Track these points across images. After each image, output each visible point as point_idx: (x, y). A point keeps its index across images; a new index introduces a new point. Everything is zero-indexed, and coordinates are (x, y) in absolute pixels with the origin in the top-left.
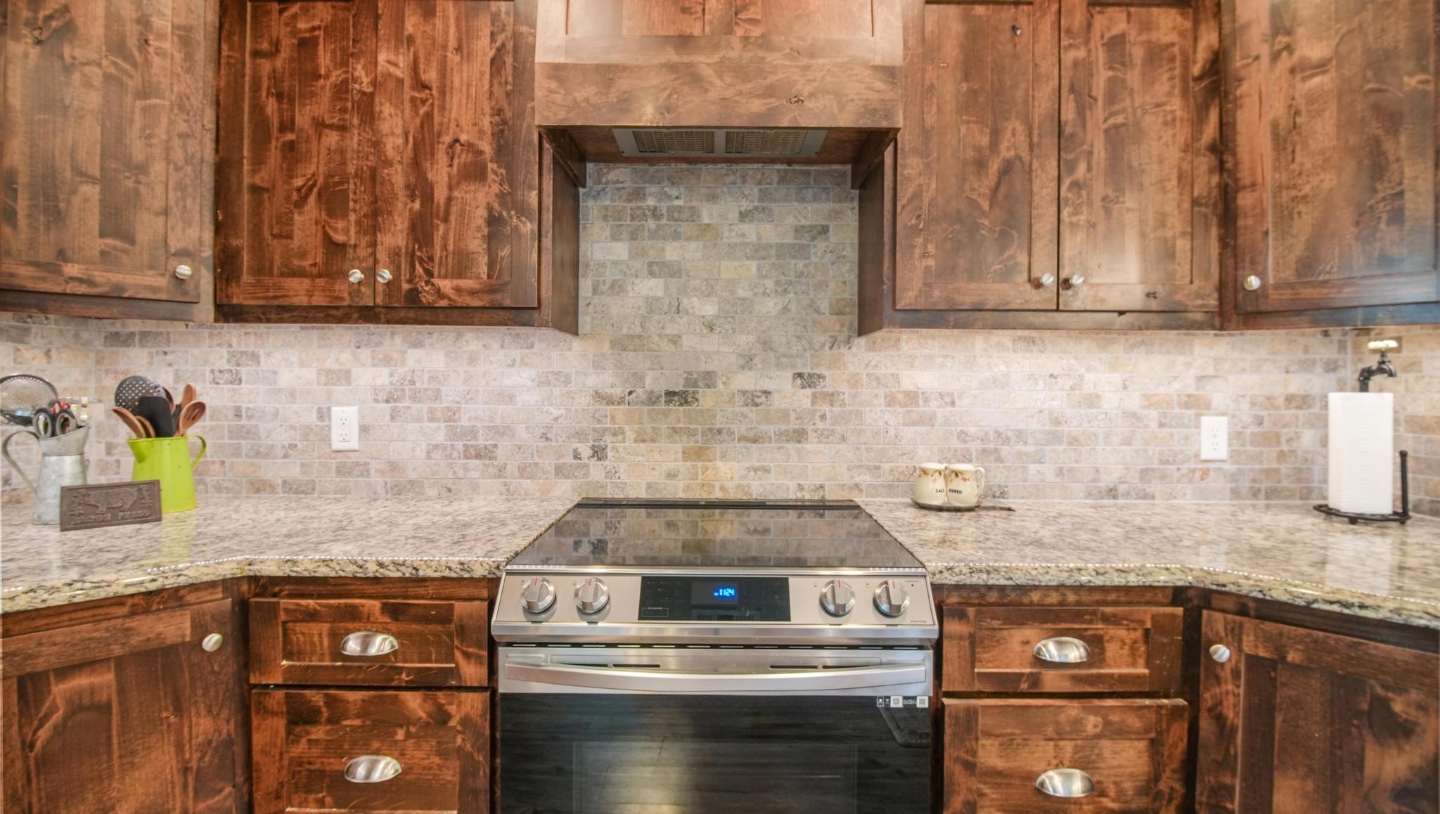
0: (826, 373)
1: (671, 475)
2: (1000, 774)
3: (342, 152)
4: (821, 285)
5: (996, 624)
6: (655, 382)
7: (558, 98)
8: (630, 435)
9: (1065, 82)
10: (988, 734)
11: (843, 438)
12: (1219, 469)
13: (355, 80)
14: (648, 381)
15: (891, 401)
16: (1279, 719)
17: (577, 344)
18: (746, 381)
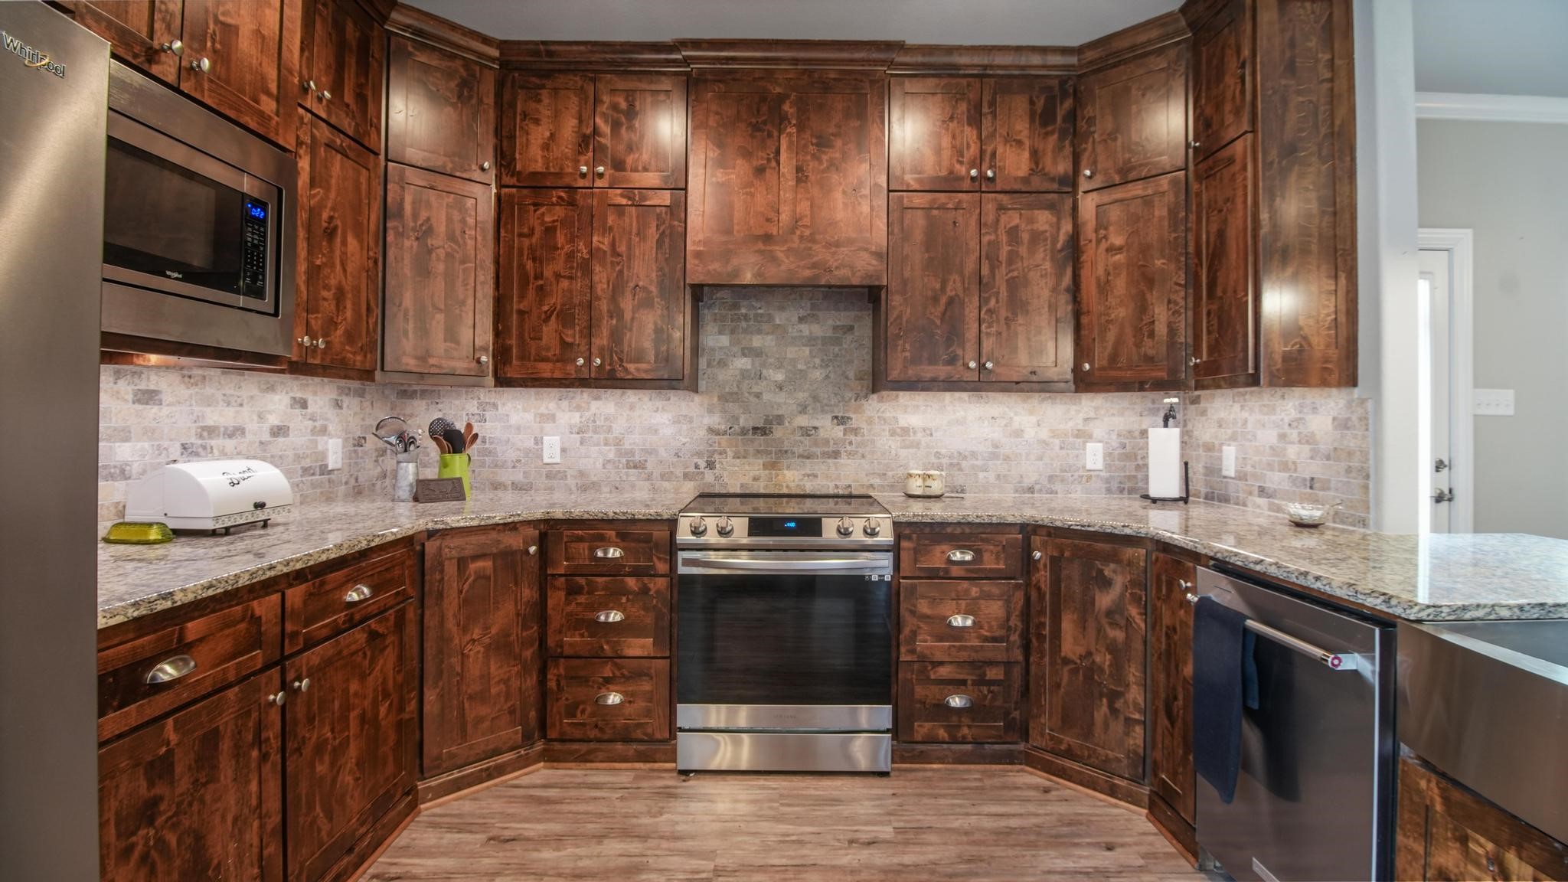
0: (852, 416)
1: (756, 479)
2: (928, 617)
3: (571, 291)
4: (850, 362)
5: (927, 542)
6: (745, 421)
7: (700, 269)
8: (730, 454)
9: (983, 253)
10: (923, 597)
11: (863, 456)
12: (1098, 476)
13: (578, 251)
14: (742, 421)
15: (893, 433)
16: (1063, 585)
17: (697, 398)
18: (802, 421)
